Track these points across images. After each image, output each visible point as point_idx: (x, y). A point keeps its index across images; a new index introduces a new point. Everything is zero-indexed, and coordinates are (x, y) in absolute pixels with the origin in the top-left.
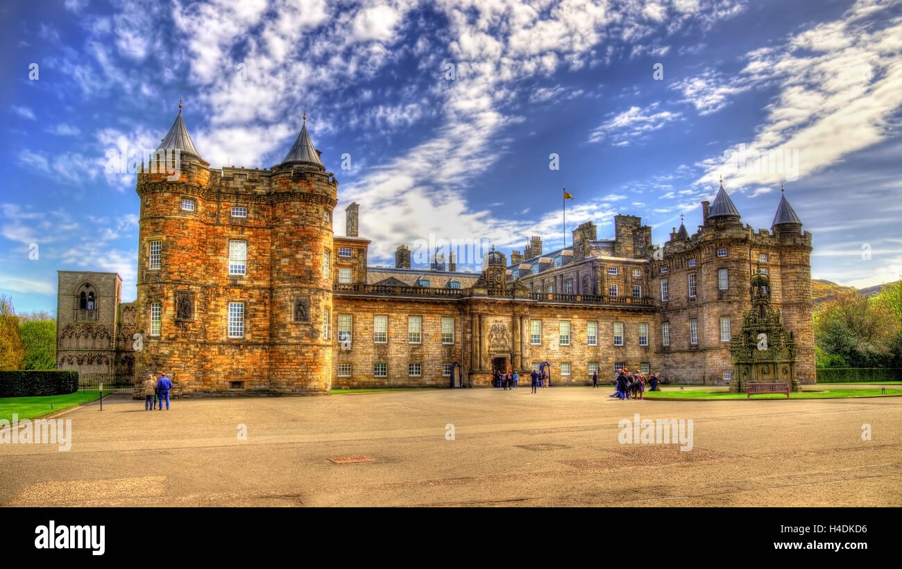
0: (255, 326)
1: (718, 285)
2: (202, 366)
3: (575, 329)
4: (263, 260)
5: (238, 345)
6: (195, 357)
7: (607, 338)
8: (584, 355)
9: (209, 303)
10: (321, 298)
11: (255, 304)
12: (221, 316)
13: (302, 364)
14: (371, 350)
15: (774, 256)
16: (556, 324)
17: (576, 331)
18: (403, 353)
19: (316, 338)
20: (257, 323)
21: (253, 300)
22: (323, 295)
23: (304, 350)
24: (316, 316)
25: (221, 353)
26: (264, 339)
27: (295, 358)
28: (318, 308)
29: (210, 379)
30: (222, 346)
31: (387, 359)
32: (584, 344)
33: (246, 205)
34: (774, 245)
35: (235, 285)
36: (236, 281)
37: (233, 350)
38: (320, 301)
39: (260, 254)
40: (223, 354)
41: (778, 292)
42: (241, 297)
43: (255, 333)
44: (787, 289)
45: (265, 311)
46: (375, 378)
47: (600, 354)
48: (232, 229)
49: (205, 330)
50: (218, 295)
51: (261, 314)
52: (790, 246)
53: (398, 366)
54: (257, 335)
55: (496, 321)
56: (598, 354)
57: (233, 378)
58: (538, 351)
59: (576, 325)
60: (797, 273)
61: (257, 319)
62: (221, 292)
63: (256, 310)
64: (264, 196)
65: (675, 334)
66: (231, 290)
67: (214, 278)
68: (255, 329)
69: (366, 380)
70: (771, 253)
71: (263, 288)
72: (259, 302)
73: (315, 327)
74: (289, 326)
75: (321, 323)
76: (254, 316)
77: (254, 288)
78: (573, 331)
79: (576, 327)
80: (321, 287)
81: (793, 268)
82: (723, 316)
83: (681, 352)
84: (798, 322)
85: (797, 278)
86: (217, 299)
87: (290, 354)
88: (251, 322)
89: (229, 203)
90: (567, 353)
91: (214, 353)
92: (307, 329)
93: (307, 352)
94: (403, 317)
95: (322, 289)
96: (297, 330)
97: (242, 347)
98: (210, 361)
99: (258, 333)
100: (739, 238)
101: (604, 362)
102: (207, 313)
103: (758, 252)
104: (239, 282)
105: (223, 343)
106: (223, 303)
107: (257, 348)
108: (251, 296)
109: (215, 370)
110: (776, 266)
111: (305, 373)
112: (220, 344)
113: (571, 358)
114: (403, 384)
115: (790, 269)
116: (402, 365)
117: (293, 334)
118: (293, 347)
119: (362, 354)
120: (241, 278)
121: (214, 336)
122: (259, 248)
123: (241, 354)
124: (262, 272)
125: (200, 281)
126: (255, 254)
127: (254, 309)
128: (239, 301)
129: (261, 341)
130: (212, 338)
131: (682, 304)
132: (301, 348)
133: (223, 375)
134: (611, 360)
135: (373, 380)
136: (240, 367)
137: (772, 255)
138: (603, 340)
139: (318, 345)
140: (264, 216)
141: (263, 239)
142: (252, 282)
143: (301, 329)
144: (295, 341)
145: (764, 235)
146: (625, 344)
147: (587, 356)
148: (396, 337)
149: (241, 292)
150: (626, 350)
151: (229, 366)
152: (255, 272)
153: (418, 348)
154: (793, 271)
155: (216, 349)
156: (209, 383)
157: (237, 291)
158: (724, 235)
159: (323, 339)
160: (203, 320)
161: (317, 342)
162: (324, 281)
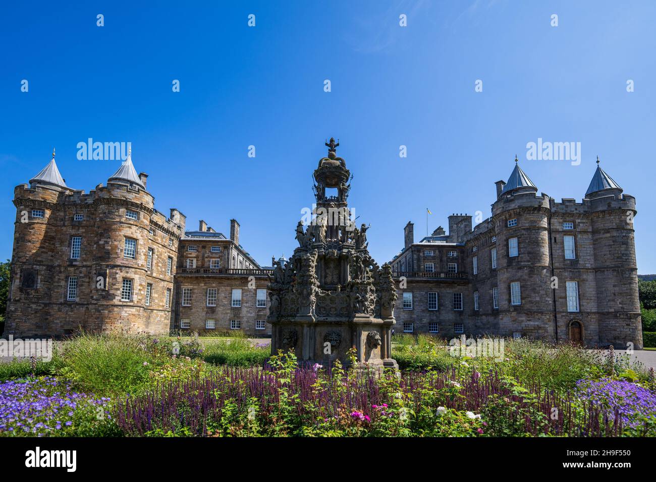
0: (82, 292)
1: (508, 252)
2: (47, 319)
4: (90, 248)
5: (70, 305)
6: (36, 313)
7: (422, 304)
8: (399, 317)
9: (54, 277)
10: (118, 271)
11: (83, 277)
12: (61, 286)
13: (98, 318)
14: (229, 311)
15: (583, 223)
19: (112, 300)
20: (84, 290)
21: (82, 275)
22: (120, 270)
23: (100, 308)
24: (112, 284)
25: (60, 310)
26: (87, 301)
27: (94, 314)
28: (115, 278)
29: (51, 328)
30: (60, 306)
31: (240, 317)
32: (400, 308)
33: (82, 212)
34: (582, 212)
35: (71, 265)
36: (72, 262)
37: (67, 309)
38: (117, 273)
39: (89, 244)
40: (60, 311)
41: (589, 258)
42: (74, 273)
43: (82, 297)
44: (600, 253)
45: (89, 282)
47: (414, 316)
48: (72, 229)
49: (51, 295)
50: (60, 272)
51: (86, 284)
52: (603, 212)
53: (247, 322)
54: (83, 299)
56: (413, 316)
57: (66, 327)
60: (613, 237)
61: (84, 287)
62: (62, 270)
63: (83, 282)
64: (92, 204)
65: (482, 301)
66: (69, 269)
67: (59, 261)
68: (82, 294)
70: (579, 221)
71: (88, 267)
72: (85, 276)
73: (111, 292)
74: (93, 292)
75: (118, 289)
76: (82, 285)
77: (83, 266)
80: (118, 264)
81: (608, 232)
82: (513, 281)
83: (487, 315)
84: (614, 286)
85: (613, 242)
86: (60, 275)
87: (92, 311)
88: (80, 289)
89: (71, 212)
91: (55, 311)
92: (104, 293)
93: (103, 310)
95: (120, 266)
96: (96, 294)
97: (73, 306)
98: (53, 315)
99: (83, 297)
100: (531, 207)
101: (418, 322)
102: (53, 284)
103: (561, 221)
104: (74, 263)
105: (61, 304)
106: (62, 278)
107: (82, 308)
108: (81, 272)
109: (55, 321)
110: (585, 232)
111: (100, 325)
112: (59, 304)
115: (603, 234)
117: (95, 297)
118: (94, 306)
120: (75, 260)
121: (56, 299)
122: (88, 240)
123: (72, 311)
124: (89, 256)
126: (86, 244)
127: (82, 281)
128: (74, 276)
129: (85, 303)
130: (55, 301)
131: (487, 275)
132: (98, 307)
133: (60, 325)
134: (425, 321)
136: (71, 320)
137: (579, 222)
138: (417, 305)
139: (112, 305)
140: (92, 219)
141: (92, 234)
142: (82, 263)
143: (99, 293)
144: (95, 302)
145: (567, 204)
146: (439, 308)
147: (402, 317)
149: (75, 270)
150: (440, 313)
151: (64, 319)
152: (84, 256)
154: (608, 235)
155: (57, 308)
156: (51, 330)
157: (72, 269)
158: (513, 206)
159: (120, 301)
160: (49, 289)
161: (111, 303)
162: (123, 260)
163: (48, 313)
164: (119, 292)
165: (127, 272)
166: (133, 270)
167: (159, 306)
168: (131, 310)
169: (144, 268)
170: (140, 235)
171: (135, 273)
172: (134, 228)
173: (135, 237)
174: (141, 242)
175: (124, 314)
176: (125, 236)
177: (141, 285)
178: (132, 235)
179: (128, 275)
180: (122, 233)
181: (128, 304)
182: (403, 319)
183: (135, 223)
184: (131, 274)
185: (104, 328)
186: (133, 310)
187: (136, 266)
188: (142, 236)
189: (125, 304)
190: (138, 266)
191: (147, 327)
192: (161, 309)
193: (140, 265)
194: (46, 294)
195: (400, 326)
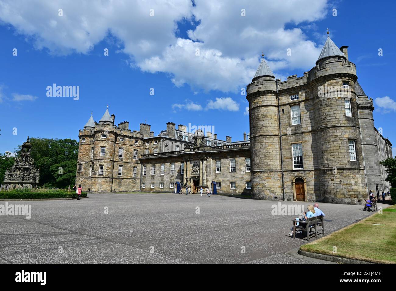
3: (237, 163)
5: (90, 178)
6: (81, 182)
10: (98, 162)
12: (89, 170)
14: (159, 178)
16: (228, 161)
17: (238, 164)
18: (168, 178)
19: (95, 175)
24: (96, 168)
25: (88, 180)
28: (97, 165)
31: (163, 181)
35: (91, 161)
38: (97, 163)
46: (160, 188)
53: (166, 184)
55: (195, 163)
58: (218, 176)
59: (238, 161)
67: (89, 159)
69: (158, 189)
73: (95, 172)
75: (97, 170)
78: (236, 164)
79: (238, 162)
80: (98, 159)
86: (89, 165)
90: (233, 177)
93: (93, 179)
94: (169, 164)
95: (98, 160)
110: (307, 100)
113: (235, 179)
114: (168, 191)
116: (168, 183)
119: (157, 179)
125: (85, 161)
130: (87, 176)
133: (87, 187)
135: (159, 189)
143: (93, 172)
148: (166, 172)
153: (173, 176)
159: (98, 175)
160: (86, 171)
161: (95, 176)
162: (99, 157)
163: (85, 182)
164: (98, 171)
165: (101, 162)
166: (104, 161)
167: (127, 176)
168: (103, 179)
169: (110, 159)
170: (107, 144)
171: (105, 162)
172: (104, 142)
173: (104, 146)
174: (107, 147)
175: (99, 181)
176: (100, 146)
177: (108, 167)
178: (103, 145)
179: (101, 163)
180: (99, 145)
181: (101, 176)
182: (245, 179)
183: (105, 140)
184: (102, 163)
185: (93, 187)
186: (104, 179)
187: (105, 159)
188: (108, 145)
189: (100, 176)
190: (106, 159)
191: (119, 187)
192: (129, 178)
193: (107, 158)
194: (85, 173)
195: (243, 185)
